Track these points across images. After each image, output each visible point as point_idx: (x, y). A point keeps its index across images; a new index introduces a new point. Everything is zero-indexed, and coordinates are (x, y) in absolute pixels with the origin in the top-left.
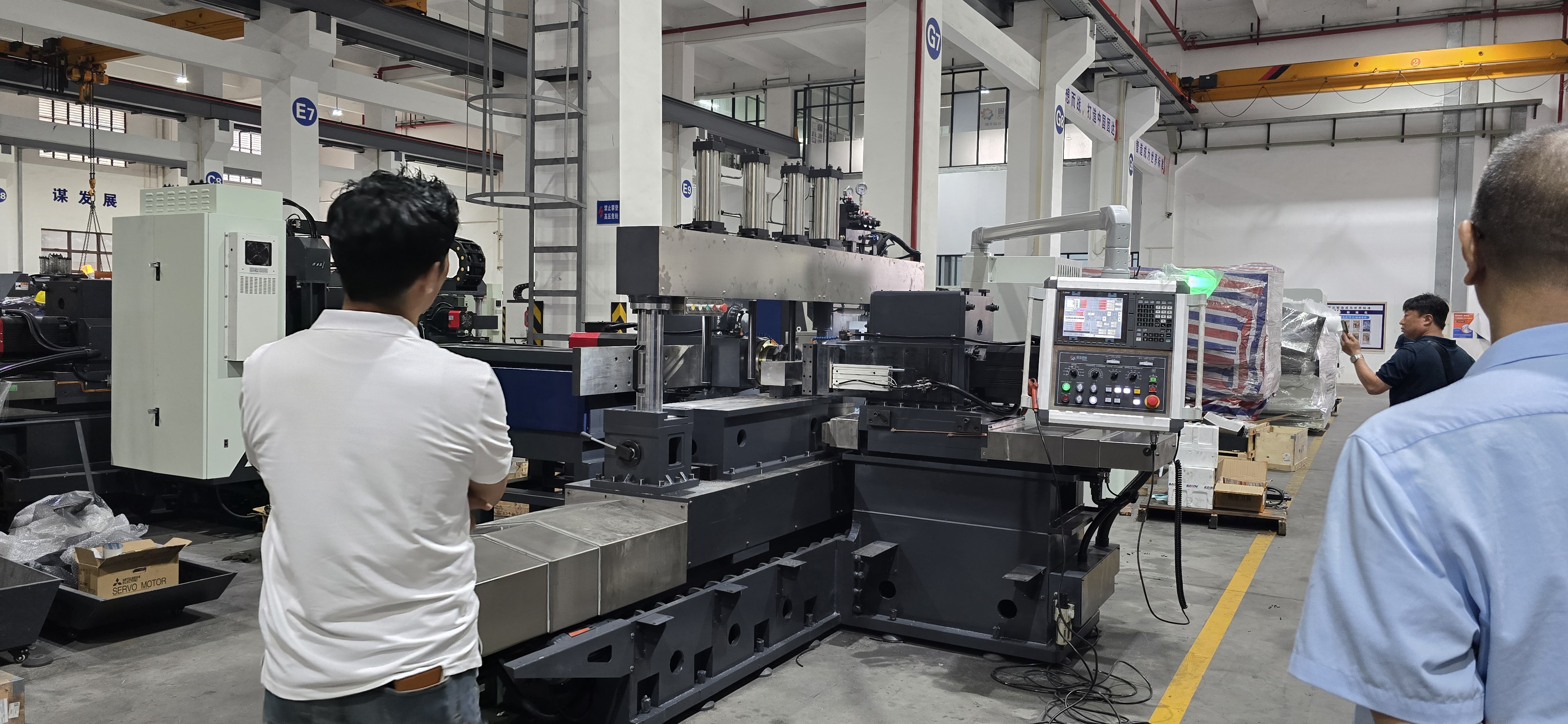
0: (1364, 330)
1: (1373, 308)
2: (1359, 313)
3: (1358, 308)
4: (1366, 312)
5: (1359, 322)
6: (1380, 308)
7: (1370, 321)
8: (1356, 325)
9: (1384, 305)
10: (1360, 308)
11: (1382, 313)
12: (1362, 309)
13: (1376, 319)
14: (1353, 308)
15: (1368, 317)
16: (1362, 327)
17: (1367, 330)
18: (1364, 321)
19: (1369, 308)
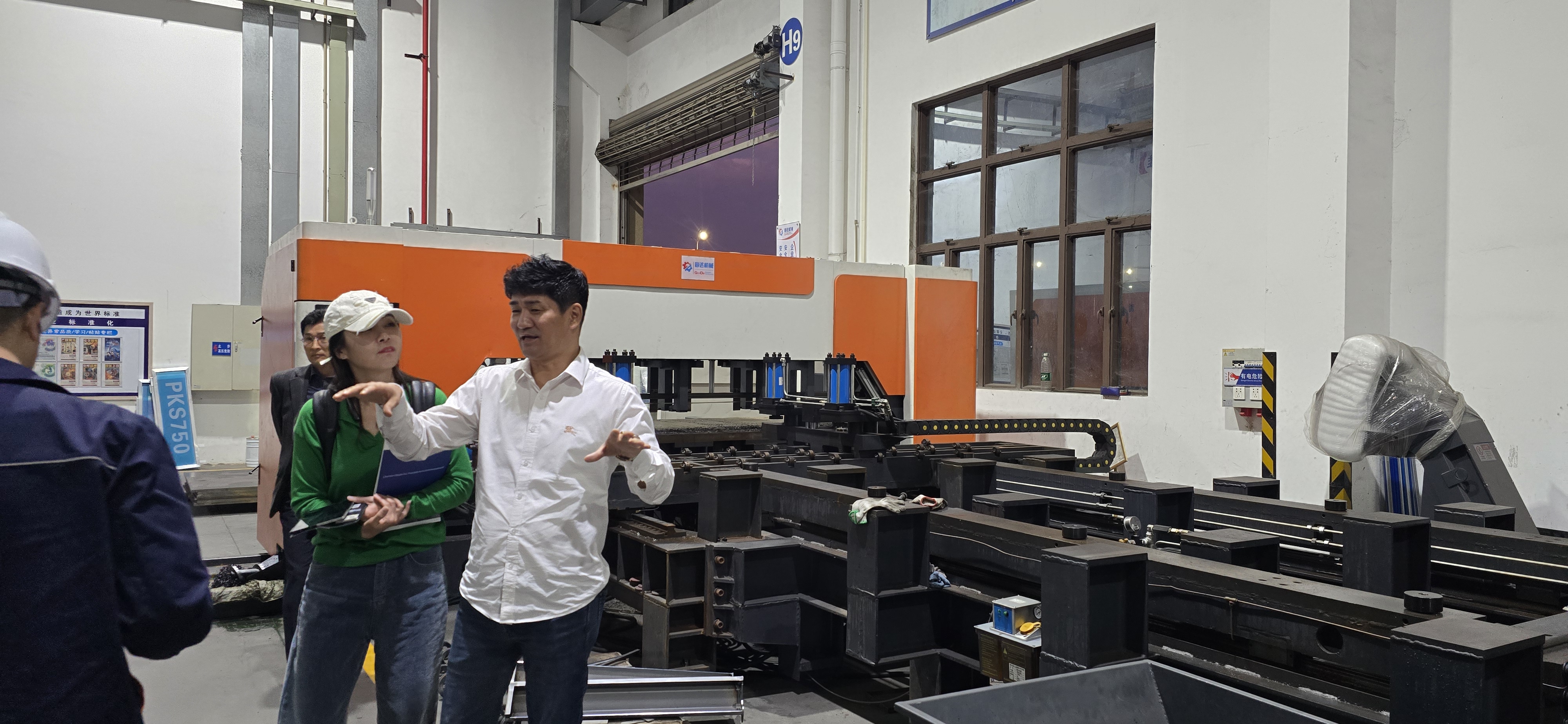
0: (107, 358)
1: (125, 314)
2: (96, 324)
3: (93, 313)
4: (110, 323)
5: (95, 341)
6: (140, 315)
7: (118, 340)
8: (91, 349)
9: (146, 308)
10: (98, 313)
11: (144, 323)
12: (102, 316)
13: (130, 337)
14: (83, 313)
15: (115, 332)
16: (102, 352)
17: (114, 357)
18: (107, 340)
19: (117, 314)
